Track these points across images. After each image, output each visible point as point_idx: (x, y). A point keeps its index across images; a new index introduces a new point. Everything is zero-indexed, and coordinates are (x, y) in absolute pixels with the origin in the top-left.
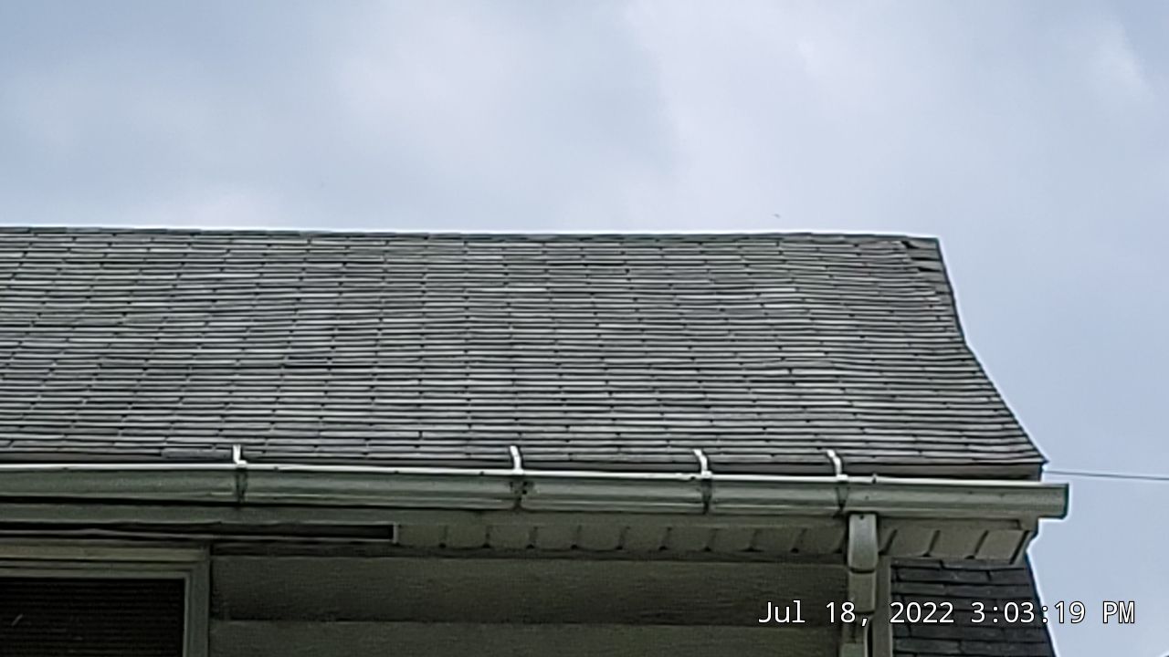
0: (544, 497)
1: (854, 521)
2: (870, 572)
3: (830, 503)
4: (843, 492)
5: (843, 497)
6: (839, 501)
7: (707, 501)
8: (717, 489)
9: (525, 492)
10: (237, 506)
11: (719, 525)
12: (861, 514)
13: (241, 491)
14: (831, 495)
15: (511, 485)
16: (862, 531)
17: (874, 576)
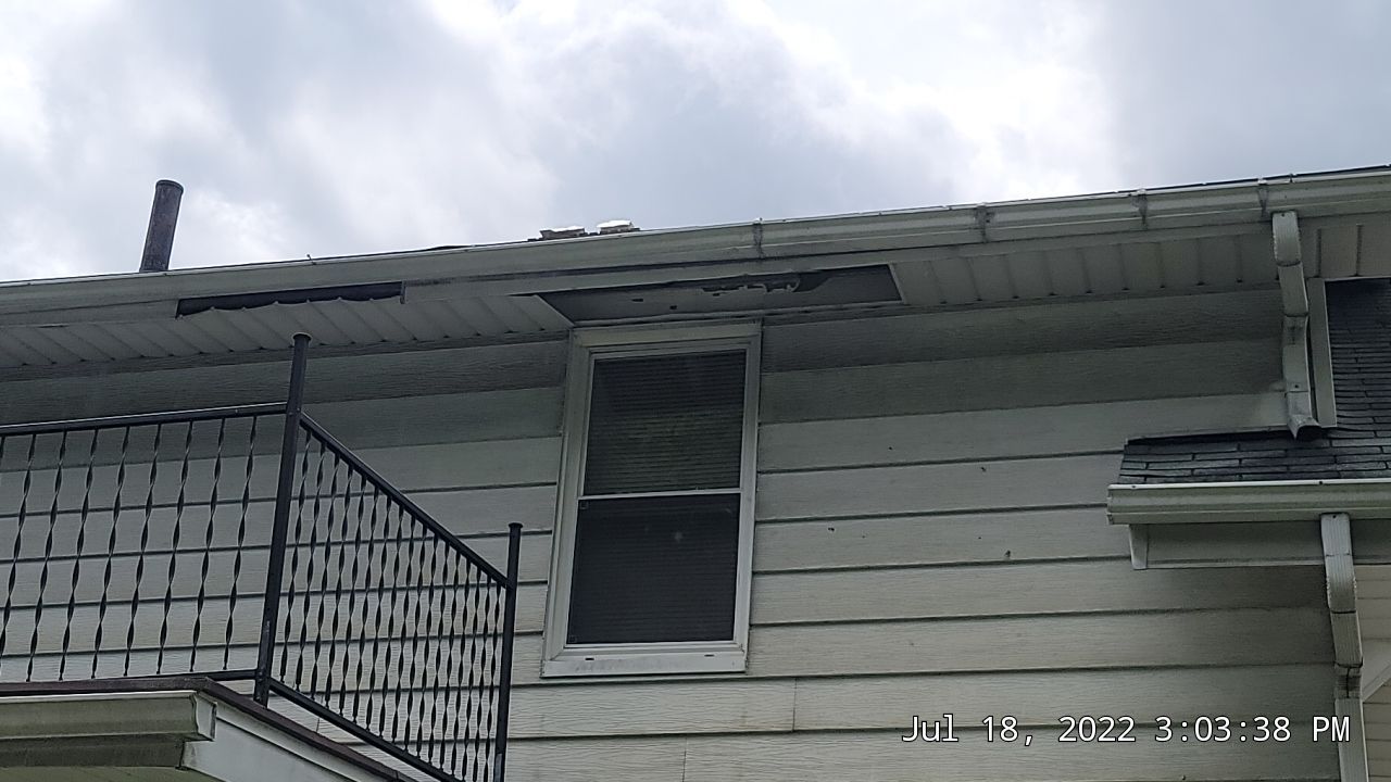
0: (1002, 224)
1: (1277, 219)
2: (1297, 263)
3: (1252, 205)
4: (1263, 192)
5: (1263, 198)
6: (1261, 201)
7: (1143, 214)
8: (1151, 203)
9: (988, 221)
10: (760, 260)
11: (1159, 238)
12: (1283, 212)
13: (758, 244)
14: (1254, 198)
15: (976, 216)
16: (1285, 226)
17: (1300, 265)
